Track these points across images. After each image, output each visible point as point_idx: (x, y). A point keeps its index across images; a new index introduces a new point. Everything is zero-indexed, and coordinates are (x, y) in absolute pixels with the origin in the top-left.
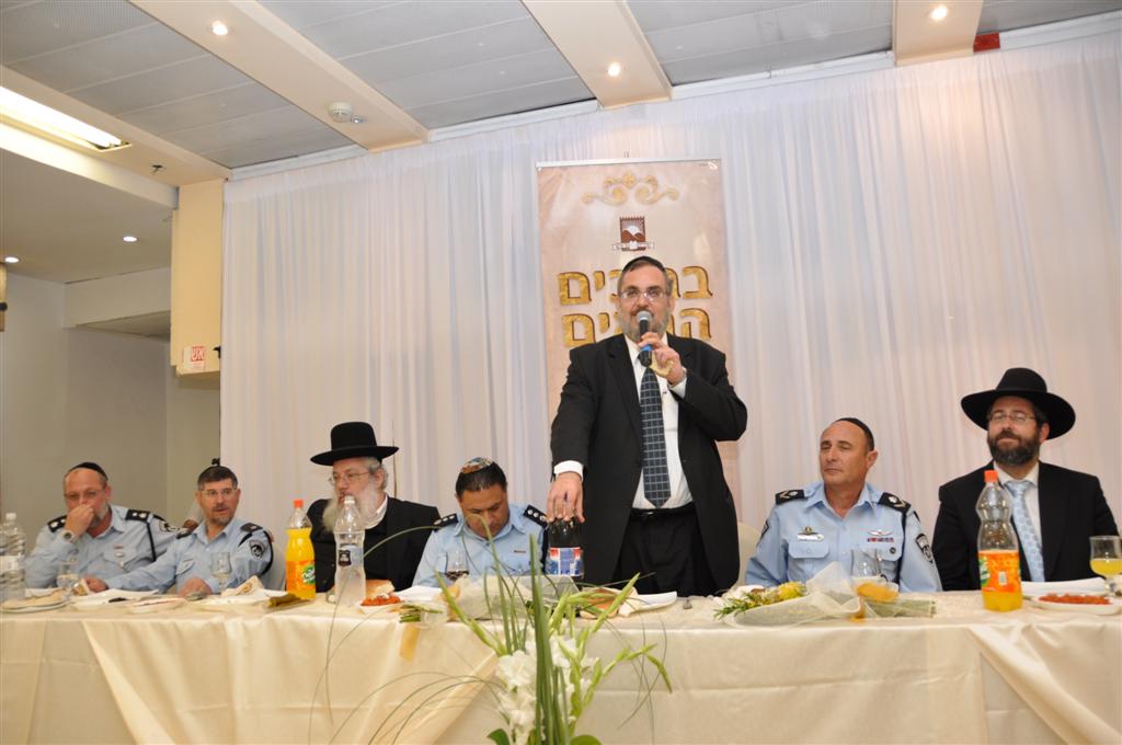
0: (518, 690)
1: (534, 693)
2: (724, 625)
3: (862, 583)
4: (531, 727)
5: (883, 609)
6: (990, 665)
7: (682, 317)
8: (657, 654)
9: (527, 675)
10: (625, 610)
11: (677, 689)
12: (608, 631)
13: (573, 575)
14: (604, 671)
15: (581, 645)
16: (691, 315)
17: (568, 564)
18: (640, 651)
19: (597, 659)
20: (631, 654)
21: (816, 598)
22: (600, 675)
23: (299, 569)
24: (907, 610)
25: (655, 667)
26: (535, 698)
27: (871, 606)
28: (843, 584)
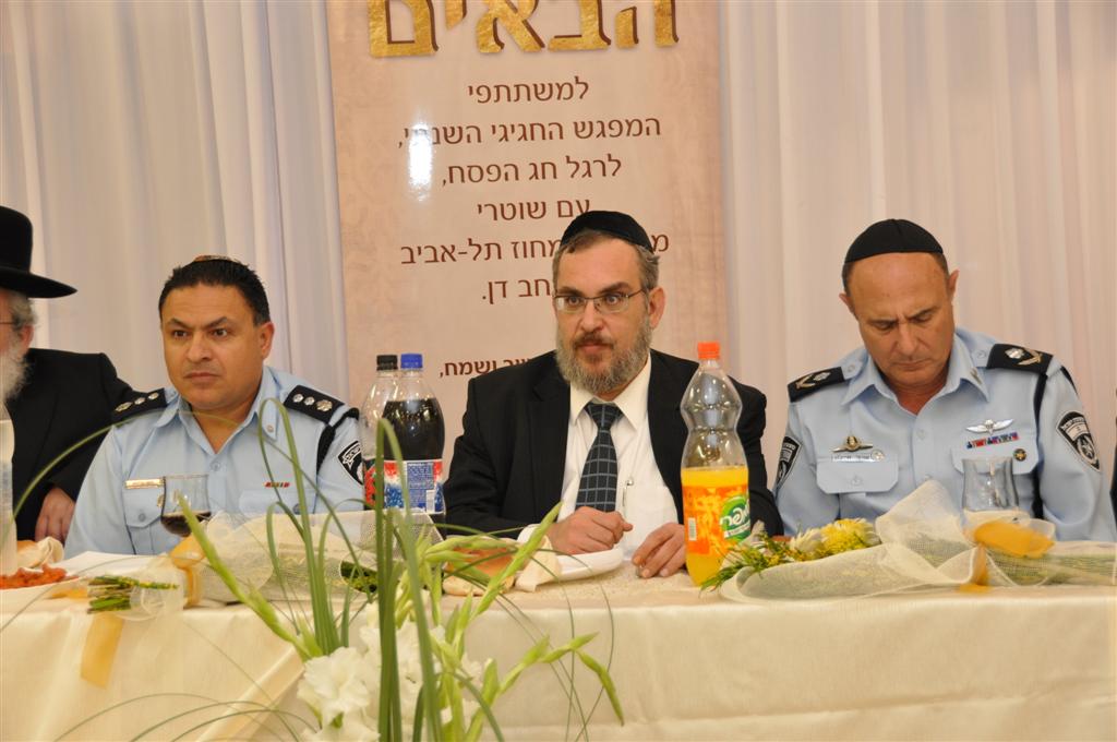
0: (344, 720)
1: (375, 724)
2: (721, 599)
3: (984, 522)
5: (1024, 572)
8: (595, 652)
9: (363, 690)
10: (530, 577)
11: (635, 720)
12: (501, 614)
13: (433, 512)
14: (503, 685)
15: (457, 639)
17: (423, 491)
18: (566, 647)
19: (489, 661)
20: (550, 653)
21: (895, 555)
22: (495, 689)
24: (1071, 571)
25: (593, 676)
26: (375, 736)
27: (1000, 564)
28: (947, 525)
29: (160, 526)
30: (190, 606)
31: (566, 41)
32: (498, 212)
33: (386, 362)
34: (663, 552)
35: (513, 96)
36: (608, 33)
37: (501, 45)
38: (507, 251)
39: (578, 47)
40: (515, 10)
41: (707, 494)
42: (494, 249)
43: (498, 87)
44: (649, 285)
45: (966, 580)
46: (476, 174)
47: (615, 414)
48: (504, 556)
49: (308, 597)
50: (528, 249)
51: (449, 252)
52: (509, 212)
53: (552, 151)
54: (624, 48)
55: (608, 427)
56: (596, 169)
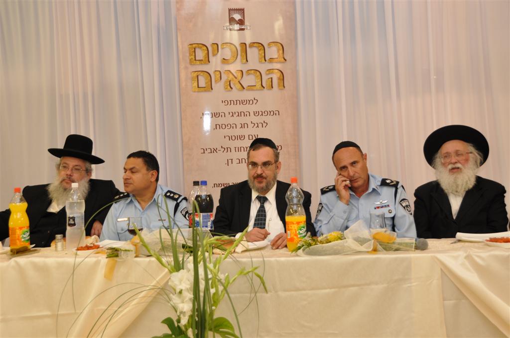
0: (183, 292)
1: (192, 293)
2: (297, 256)
3: (376, 232)
4: (190, 313)
5: (387, 247)
6: (446, 275)
7: (267, 74)
8: (259, 272)
9: (188, 283)
10: (239, 249)
11: (271, 292)
12: (231, 260)
13: (210, 229)
14: (231, 281)
15: (217, 267)
16: (272, 73)
17: (207, 222)
18: (250, 270)
19: (227, 274)
20: (245, 272)
21: (349, 242)
22: (228, 283)
23: (18, 232)
24: (401, 247)
25: (259, 279)
26: (192, 296)
27: (380, 245)
28: (365, 233)
29: (127, 233)
30: (136, 257)
31: (251, 88)
32: (230, 138)
33: (196, 183)
34: (279, 242)
35: (235, 103)
36: (264, 85)
37: (232, 88)
38: (233, 150)
39: (255, 89)
40: (236, 78)
41: (293, 224)
42: (229, 149)
43: (231, 101)
44: (277, 161)
45: (370, 250)
46: (224, 126)
47: (265, 199)
48: (231, 243)
49: (172, 254)
50: (239, 149)
51: (215, 150)
52: (233, 138)
53: (247, 120)
54: (268, 90)
55: (263, 203)
56: (260, 125)
